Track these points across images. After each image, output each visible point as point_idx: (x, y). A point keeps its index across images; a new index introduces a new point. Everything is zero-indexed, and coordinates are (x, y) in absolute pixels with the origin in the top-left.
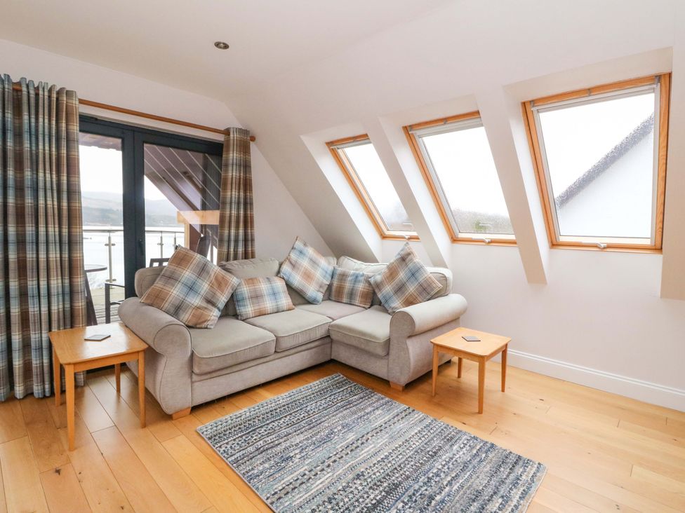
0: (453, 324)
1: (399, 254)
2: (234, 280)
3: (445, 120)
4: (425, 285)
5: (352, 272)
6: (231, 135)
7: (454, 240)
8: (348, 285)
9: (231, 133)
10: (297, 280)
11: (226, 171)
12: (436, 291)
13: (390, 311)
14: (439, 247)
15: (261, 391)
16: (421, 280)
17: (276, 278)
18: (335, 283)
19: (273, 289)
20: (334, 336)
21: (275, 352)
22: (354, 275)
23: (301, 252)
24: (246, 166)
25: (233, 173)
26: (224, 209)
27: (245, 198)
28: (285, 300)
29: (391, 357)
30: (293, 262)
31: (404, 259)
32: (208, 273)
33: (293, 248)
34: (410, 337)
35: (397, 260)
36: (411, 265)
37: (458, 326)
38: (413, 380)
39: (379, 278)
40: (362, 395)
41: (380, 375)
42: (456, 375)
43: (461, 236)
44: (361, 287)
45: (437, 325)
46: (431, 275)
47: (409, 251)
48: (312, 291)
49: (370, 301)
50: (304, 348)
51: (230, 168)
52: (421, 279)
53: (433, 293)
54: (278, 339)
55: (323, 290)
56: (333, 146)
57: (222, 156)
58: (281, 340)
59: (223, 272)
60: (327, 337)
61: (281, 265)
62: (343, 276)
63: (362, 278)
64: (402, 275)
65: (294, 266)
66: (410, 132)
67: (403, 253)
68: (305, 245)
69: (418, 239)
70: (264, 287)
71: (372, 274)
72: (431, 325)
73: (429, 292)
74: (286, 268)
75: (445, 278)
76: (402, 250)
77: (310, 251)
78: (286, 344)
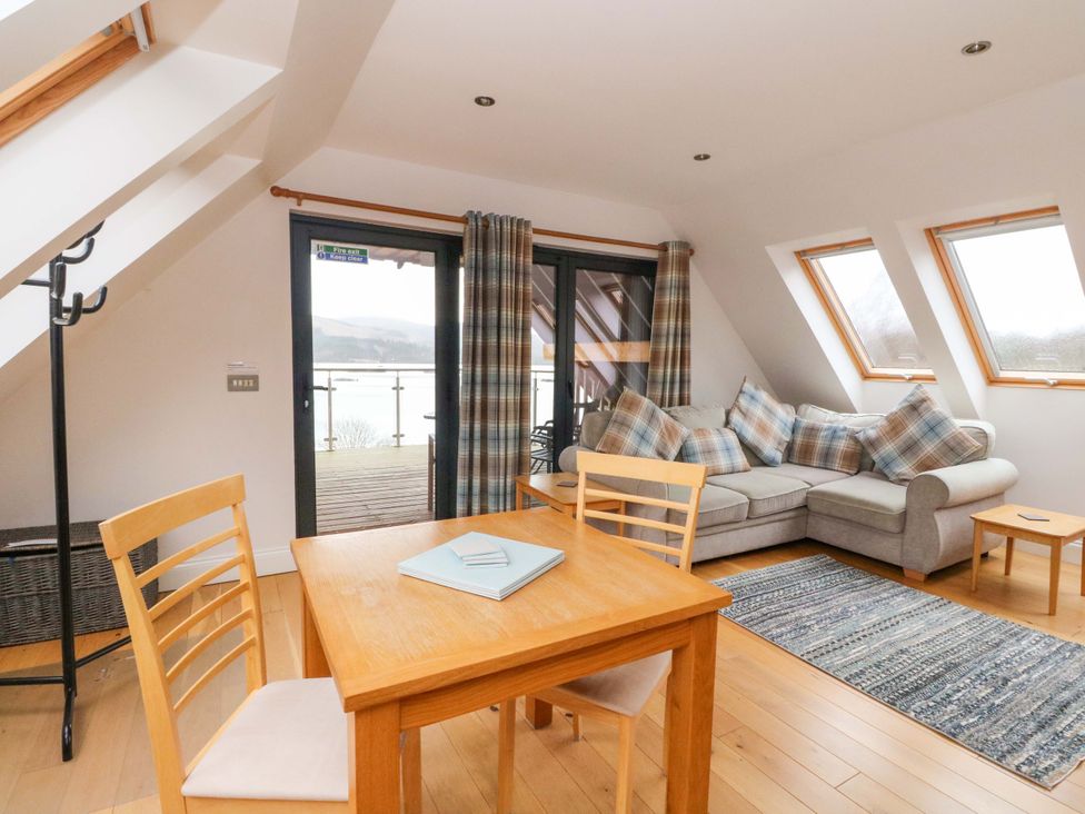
0: (994, 500)
1: (906, 400)
2: (684, 431)
3: (996, 220)
4: (952, 444)
5: (826, 425)
6: (670, 251)
7: (992, 380)
8: (820, 443)
9: (670, 248)
10: (751, 434)
11: (662, 295)
12: (970, 451)
13: (893, 478)
14: (969, 391)
15: (731, 565)
16: (944, 436)
17: (727, 430)
18: (799, 439)
19: (725, 442)
20: (814, 507)
21: (748, 518)
22: (829, 429)
23: (752, 397)
24: (684, 288)
25: (670, 298)
26: (657, 342)
27: (683, 329)
28: (741, 459)
29: (907, 536)
30: (743, 410)
31: (915, 408)
32: (658, 420)
33: (741, 392)
34: (939, 509)
35: (904, 408)
36: (927, 416)
37: (1002, 503)
38: (943, 567)
39: (872, 433)
40: (867, 580)
41: (889, 560)
42: (1002, 571)
43: (1003, 374)
44: (842, 445)
45: (975, 498)
46: (961, 430)
47: (923, 396)
48: (770, 449)
49: (856, 464)
50: (777, 517)
51: (668, 292)
52: (946, 436)
53: (966, 454)
54: (751, 501)
55: (783, 448)
56: (803, 257)
57: (654, 276)
58: (756, 503)
59: (672, 420)
60: (804, 508)
61: (728, 414)
62: (812, 431)
63: (841, 433)
64: (913, 429)
65: (744, 414)
66: (934, 237)
67: (913, 399)
68: (756, 388)
69: (934, 380)
70: (715, 440)
71: (860, 428)
72: (967, 498)
73: (957, 452)
74: (736, 417)
75: (983, 435)
76: (912, 395)
77: (764, 396)
78: (761, 509)
